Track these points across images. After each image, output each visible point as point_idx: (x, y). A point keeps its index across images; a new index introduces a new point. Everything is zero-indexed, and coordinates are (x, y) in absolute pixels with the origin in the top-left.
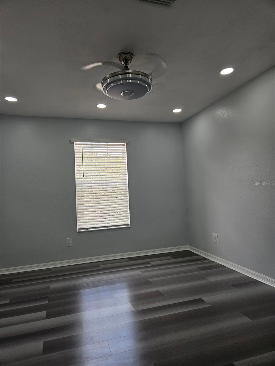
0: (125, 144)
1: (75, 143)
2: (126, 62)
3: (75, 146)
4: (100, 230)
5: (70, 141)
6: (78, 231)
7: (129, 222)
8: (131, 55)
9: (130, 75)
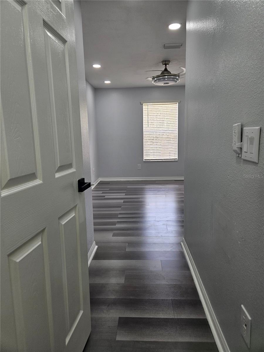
0: (178, 103)
1: (143, 104)
2: (166, 66)
3: (143, 106)
4: (157, 161)
5: (140, 103)
6: (144, 161)
7: (177, 158)
8: (169, 61)
9: (166, 76)
